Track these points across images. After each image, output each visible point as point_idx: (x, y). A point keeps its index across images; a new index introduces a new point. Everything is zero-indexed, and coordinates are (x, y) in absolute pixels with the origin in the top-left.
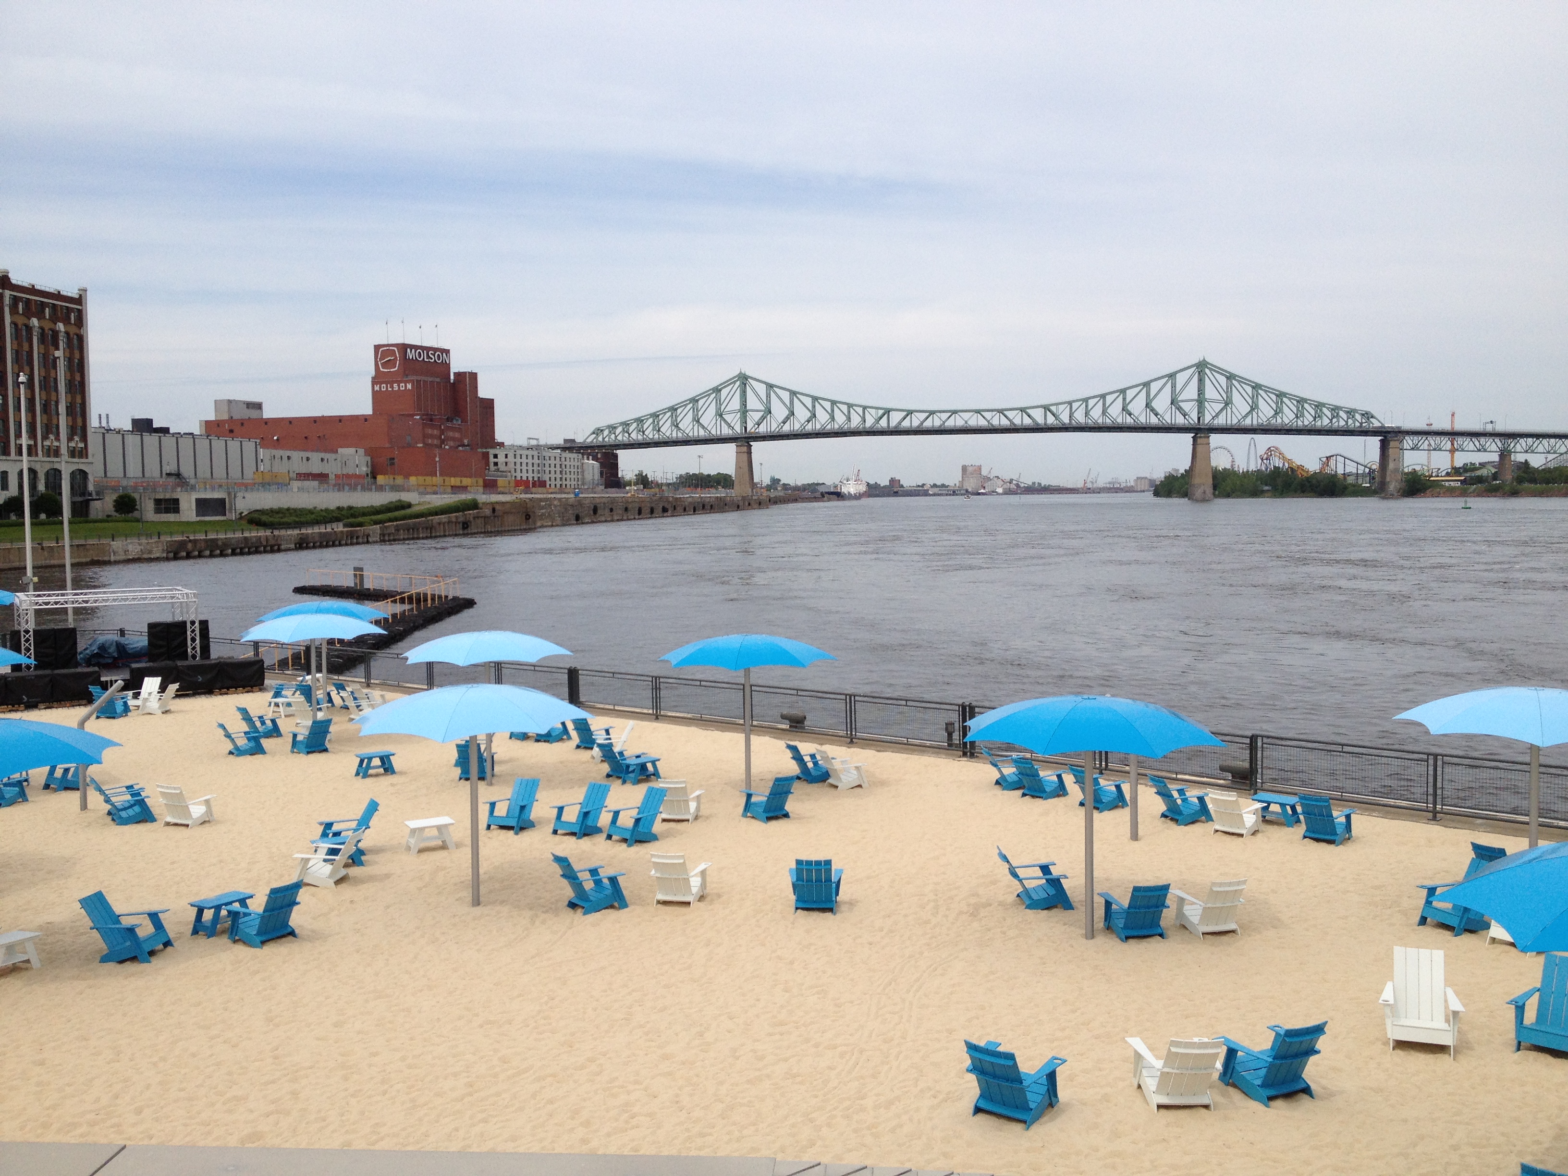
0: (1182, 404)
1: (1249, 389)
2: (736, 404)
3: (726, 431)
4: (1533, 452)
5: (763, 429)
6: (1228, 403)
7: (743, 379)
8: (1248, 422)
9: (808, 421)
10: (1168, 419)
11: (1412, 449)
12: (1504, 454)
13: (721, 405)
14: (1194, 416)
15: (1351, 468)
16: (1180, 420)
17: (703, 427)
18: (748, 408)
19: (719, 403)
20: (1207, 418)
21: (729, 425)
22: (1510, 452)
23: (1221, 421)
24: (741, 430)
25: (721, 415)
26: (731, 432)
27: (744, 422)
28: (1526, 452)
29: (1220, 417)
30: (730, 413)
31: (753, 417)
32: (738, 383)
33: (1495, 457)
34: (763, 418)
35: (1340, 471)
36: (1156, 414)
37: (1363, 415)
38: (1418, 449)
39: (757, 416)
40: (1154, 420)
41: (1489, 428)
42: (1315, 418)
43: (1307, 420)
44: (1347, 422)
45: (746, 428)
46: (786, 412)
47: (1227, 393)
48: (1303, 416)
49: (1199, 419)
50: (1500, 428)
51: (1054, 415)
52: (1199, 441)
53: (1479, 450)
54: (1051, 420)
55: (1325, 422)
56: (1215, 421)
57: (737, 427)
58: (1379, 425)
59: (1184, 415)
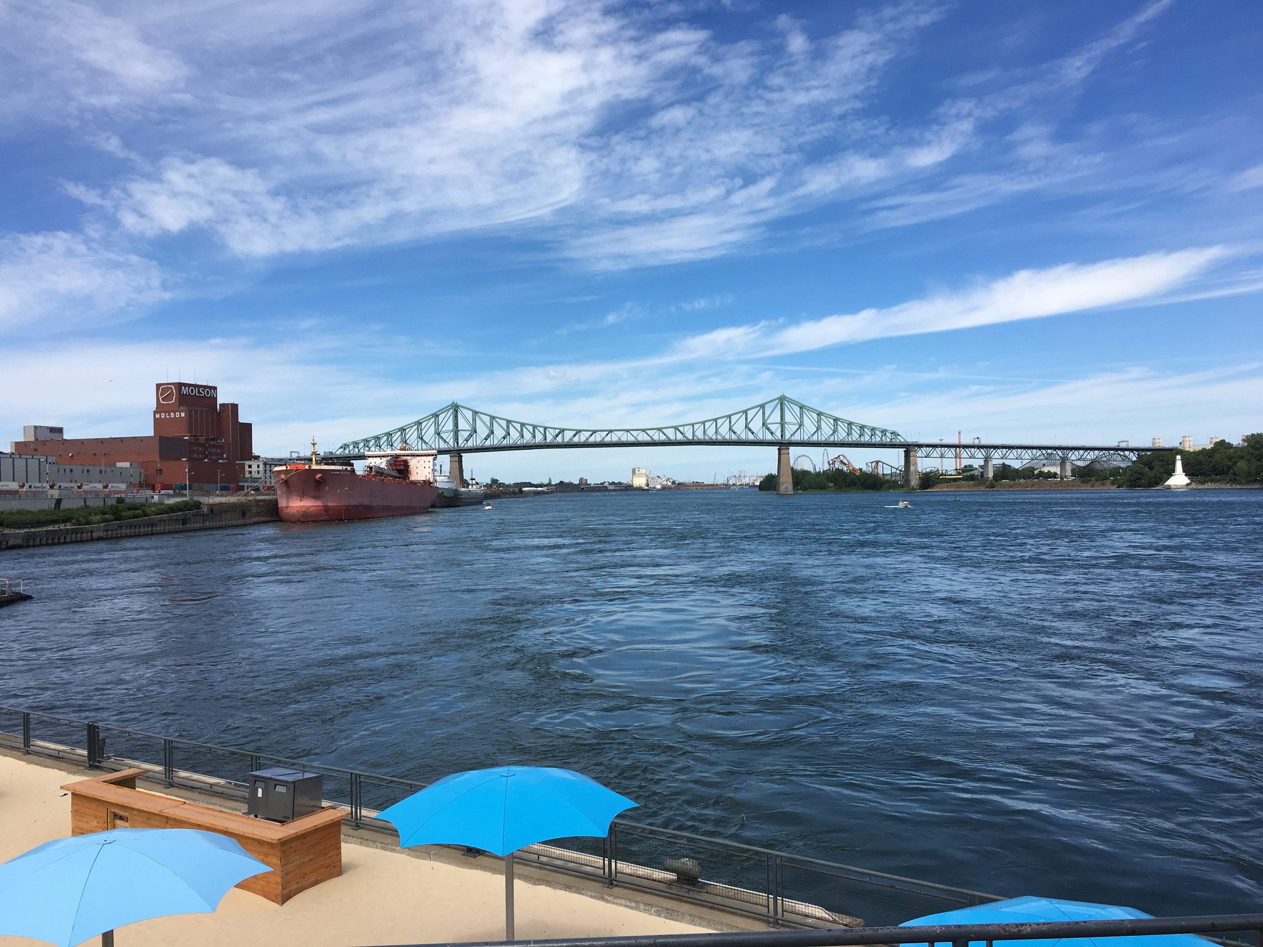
0: (769, 426)
1: (815, 416)
2: (450, 425)
3: (443, 446)
4: (1006, 459)
5: (470, 444)
6: (801, 425)
7: (456, 407)
8: (815, 438)
9: (504, 438)
10: (760, 437)
11: (926, 457)
12: (987, 459)
13: (438, 426)
14: (778, 434)
15: (887, 471)
16: (769, 437)
17: (425, 443)
18: (459, 428)
20: (787, 436)
21: (445, 441)
22: (990, 458)
23: (797, 438)
24: (454, 444)
25: (439, 434)
26: (446, 446)
27: (456, 439)
28: (1002, 458)
29: (796, 434)
30: (446, 432)
31: (463, 435)
32: (451, 411)
33: (981, 462)
34: (471, 436)
35: (880, 472)
36: (753, 433)
37: (892, 433)
38: (929, 457)
39: (466, 434)
40: (751, 437)
41: (977, 442)
42: (860, 436)
43: (855, 437)
44: (881, 438)
45: (458, 443)
46: (488, 432)
47: (800, 419)
48: (851, 434)
49: (782, 436)
50: (984, 442)
51: (681, 433)
52: (782, 452)
53: (970, 458)
54: (680, 437)
55: (866, 438)
56: (793, 438)
57: (451, 443)
58: (902, 440)
59: (772, 433)
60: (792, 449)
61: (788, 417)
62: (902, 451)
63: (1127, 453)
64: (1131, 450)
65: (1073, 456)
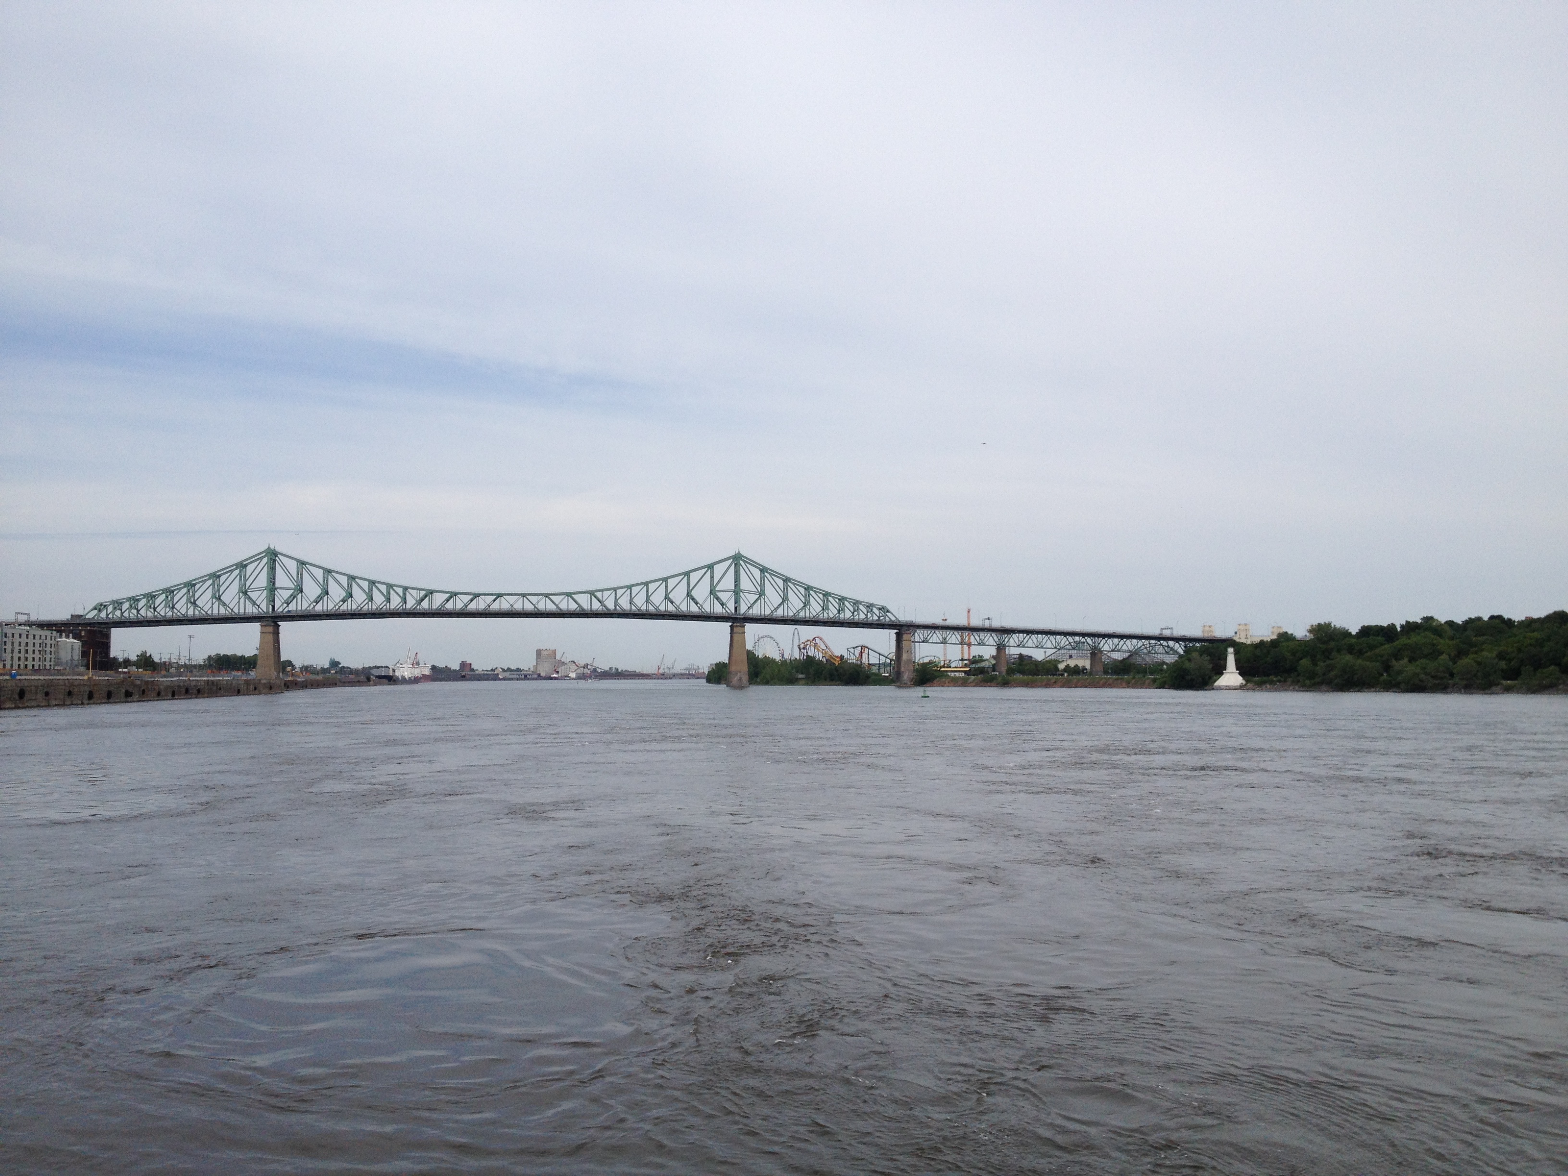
0: (719, 594)
2: (262, 580)
3: (251, 610)
4: (1023, 646)
5: (292, 608)
6: (761, 594)
7: (272, 556)
8: (780, 613)
9: (344, 601)
10: (707, 608)
11: (923, 642)
12: (1001, 648)
13: (246, 580)
14: (731, 606)
15: (874, 660)
16: (719, 610)
17: (224, 605)
18: (277, 585)
19: (243, 578)
20: (743, 609)
21: (254, 603)
22: (1005, 646)
23: (755, 611)
24: (268, 608)
25: (245, 593)
26: (255, 611)
27: (272, 600)
28: (1018, 646)
29: (755, 607)
30: (257, 589)
31: (282, 596)
32: (265, 560)
33: (993, 651)
34: (293, 597)
35: (865, 660)
36: (697, 603)
37: (880, 609)
38: (927, 642)
39: (286, 594)
40: (694, 609)
41: (987, 624)
42: (839, 611)
43: (832, 613)
44: (867, 615)
45: (273, 607)
46: (319, 591)
47: (760, 586)
48: (828, 608)
49: (736, 608)
50: (996, 624)
51: (599, 600)
52: (735, 629)
53: (979, 644)
54: (596, 606)
55: (847, 615)
56: (750, 612)
57: (264, 606)
58: (893, 619)
59: (722, 604)
60: (749, 627)
61: (745, 584)
62: (893, 632)
63: (1171, 643)
64: (1177, 640)
65: (1106, 645)
